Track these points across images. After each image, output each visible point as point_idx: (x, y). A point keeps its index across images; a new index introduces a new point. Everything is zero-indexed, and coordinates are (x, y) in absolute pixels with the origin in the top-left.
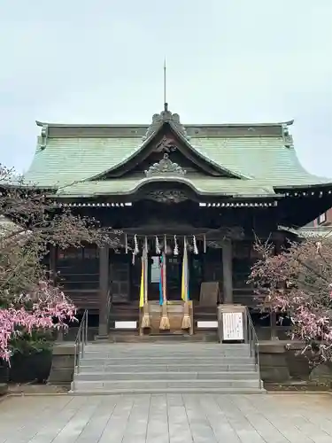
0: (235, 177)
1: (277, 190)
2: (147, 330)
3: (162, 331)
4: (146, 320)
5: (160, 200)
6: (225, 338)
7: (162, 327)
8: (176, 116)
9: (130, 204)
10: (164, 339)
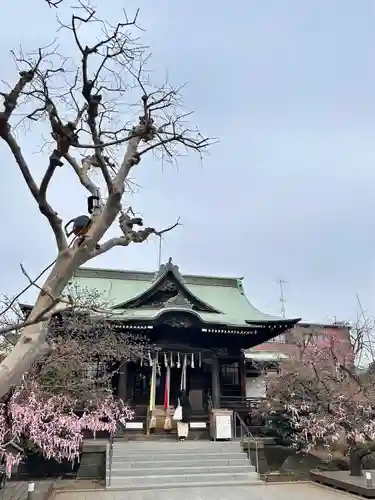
0: (216, 312)
1: (247, 322)
2: (152, 430)
3: (166, 430)
4: (153, 422)
5: (173, 326)
6: (218, 437)
7: (166, 427)
8: (176, 267)
9: (151, 327)
10: (168, 438)
